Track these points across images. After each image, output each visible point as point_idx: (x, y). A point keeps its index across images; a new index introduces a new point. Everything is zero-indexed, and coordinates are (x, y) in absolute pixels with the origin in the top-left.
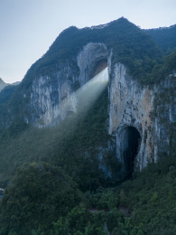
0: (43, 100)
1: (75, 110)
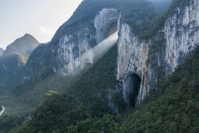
0: (67, 54)
1: (91, 62)
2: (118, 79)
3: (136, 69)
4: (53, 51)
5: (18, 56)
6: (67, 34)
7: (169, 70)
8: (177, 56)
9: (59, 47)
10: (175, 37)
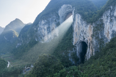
0: (44, 31)
1: (58, 35)
2: (74, 45)
3: (84, 39)
4: (35, 29)
5: (13, 31)
6: (44, 20)
7: (106, 41)
8: (111, 33)
9: (39, 27)
10: (110, 23)
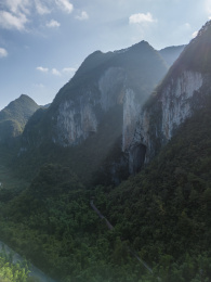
0: (68, 122)
2: (123, 150)
4: (53, 118)
6: (68, 100)
8: (171, 127)
9: (59, 114)
